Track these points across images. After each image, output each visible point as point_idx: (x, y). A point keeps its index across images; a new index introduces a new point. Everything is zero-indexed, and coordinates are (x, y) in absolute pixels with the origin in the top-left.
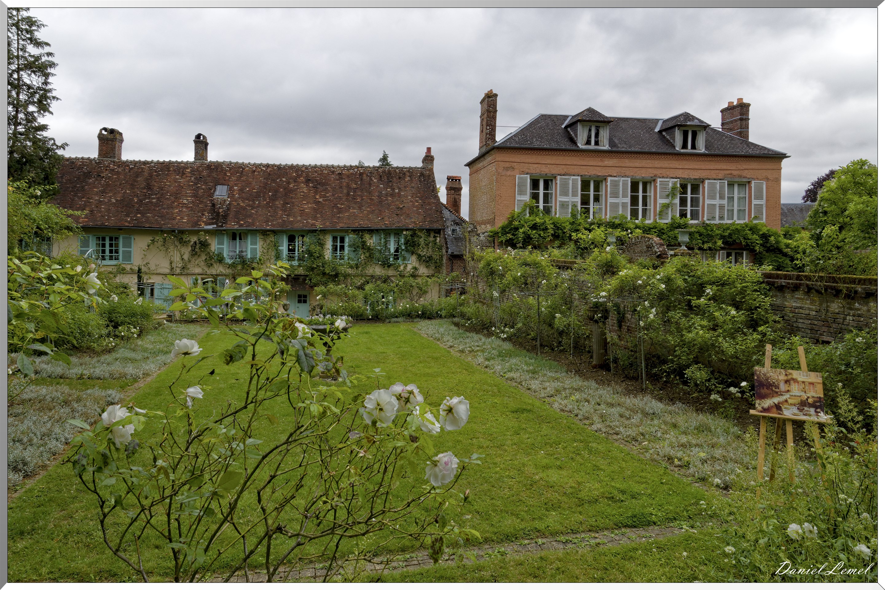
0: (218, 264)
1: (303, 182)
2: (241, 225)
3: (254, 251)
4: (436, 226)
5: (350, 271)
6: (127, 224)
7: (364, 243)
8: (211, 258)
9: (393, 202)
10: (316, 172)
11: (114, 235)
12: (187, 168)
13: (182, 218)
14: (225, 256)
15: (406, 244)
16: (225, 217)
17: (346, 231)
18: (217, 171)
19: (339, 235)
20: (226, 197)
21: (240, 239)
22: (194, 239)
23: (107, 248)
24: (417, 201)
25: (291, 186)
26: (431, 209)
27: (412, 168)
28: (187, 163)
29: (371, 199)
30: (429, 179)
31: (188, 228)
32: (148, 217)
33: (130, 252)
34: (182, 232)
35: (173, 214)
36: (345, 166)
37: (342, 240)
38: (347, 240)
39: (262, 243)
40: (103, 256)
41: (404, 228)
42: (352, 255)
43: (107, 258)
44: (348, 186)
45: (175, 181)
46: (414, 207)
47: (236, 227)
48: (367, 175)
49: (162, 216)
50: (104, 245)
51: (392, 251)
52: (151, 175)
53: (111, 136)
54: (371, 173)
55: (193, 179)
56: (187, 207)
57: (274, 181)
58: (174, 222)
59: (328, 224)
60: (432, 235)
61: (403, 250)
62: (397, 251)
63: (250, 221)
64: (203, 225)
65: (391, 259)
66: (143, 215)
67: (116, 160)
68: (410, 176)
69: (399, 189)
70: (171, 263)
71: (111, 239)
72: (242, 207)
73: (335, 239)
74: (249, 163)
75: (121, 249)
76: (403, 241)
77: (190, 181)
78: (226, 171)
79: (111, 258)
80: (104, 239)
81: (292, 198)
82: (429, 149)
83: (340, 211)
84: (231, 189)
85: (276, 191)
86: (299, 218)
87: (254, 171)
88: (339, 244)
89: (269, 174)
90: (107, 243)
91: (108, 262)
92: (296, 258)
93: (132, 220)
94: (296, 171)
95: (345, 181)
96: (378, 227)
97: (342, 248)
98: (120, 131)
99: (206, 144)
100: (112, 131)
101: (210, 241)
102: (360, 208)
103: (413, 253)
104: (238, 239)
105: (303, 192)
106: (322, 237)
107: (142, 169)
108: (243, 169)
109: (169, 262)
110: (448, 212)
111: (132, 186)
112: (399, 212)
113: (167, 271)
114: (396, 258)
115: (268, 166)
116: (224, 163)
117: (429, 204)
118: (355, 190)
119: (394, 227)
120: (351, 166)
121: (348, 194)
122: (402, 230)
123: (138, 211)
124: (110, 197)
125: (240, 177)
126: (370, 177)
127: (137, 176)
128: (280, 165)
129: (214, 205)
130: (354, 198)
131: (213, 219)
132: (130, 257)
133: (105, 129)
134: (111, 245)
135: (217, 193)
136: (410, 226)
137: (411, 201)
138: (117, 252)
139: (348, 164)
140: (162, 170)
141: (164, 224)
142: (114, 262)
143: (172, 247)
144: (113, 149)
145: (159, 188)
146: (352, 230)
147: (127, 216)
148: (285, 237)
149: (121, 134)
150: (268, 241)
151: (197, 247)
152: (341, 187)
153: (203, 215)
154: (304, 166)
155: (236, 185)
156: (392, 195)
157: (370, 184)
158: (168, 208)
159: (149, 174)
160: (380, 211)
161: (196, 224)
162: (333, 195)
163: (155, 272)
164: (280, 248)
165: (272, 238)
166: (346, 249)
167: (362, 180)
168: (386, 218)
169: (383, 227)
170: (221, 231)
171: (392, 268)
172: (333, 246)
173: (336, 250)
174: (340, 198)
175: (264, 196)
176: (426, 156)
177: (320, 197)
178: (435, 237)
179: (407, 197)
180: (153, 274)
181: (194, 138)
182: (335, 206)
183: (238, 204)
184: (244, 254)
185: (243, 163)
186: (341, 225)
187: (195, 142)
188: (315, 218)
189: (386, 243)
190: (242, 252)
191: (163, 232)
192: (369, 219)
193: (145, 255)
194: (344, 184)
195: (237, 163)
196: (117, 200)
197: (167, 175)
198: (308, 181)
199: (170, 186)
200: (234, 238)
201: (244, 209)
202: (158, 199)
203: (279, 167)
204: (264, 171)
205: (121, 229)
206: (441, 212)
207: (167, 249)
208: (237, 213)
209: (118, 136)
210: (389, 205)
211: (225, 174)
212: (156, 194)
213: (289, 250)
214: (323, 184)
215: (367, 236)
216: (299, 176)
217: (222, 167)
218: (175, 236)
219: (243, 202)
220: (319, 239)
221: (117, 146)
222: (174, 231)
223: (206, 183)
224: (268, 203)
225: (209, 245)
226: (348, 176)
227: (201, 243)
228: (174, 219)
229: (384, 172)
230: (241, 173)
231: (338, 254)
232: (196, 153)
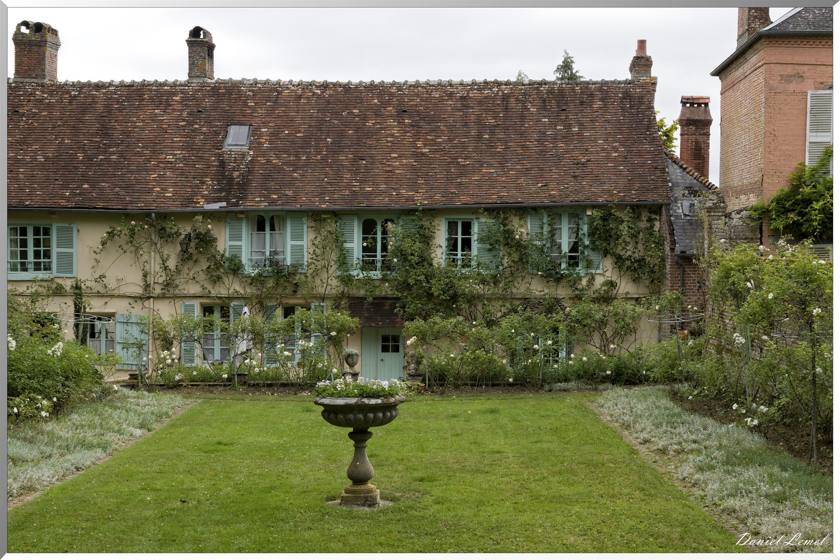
0: (231, 277)
1: (391, 116)
2: (273, 202)
3: (297, 250)
4: (651, 198)
5: (479, 289)
6: (63, 203)
7: (509, 234)
8: (218, 265)
9: (567, 152)
10: (417, 95)
11: (42, 223)
12: (175, 94)
13: (164, 190)
14: (244, 260)
15: (591, 234)
16: (244, 186)
17: (474, 210)
18: (230, 99)
19: (460, 218)
20: (245, 149)
21: (272, 229)
22: (186, 229)
23: (31, 249)
24: (615, 149)
25: (370, 124)
26: (643, 165)
27: (607, 83)
28: (175, 84)
29: (523, 147)
30: (641, 103)
31: (174, 209)
32: (102, 189)
33: (70, 256)
34: (164, 216)
35: (147, 182)
36: (474, 83)
37: (467, 228)
38: (475, 229)
39: (312, 236)
40: (23, 264)
41: (588, 202)
42: (486, 258)
43: (31, 266)
44: (479, 121)
45: (154, 118)
46: (608, 159)
47: (263, 205)
48: (517, 100)
49: (128, 187)
50: (24, 243)
51: (565, 248)
52: (108, 109)
53: (36, 37)
54: (525, 94)
55: (185, 114)
56: (173, 169)
57: (336, 114)
58: (149, 198)
59: (438, 197)
60: (645, 216)
61: (586, 247)
62: (574, 248)
63: (290, 193)
64: (202, 201)
65: (563, 266)
66: (93, 185)
67: (47, 81)
68: (602, 100)
69: (581, 124)
70: (145, 276)
71: (37, 231)
72: (275, 166)
73: (452, 227)
74: (291, 82)
75: (55, 250)
76: (585, 229)
77: (180, 118)
78: (248, 97)
79: (37, 267)
80: (24, 232)
81: (370, 147)
82: (642, 44)
83: (463, 171)
84: (255, 133)
85: (341, 134)
86: (383, 187)
87: (300, 97)
88: (460, 237)
89: (328, 102)
90: (30, 238)
91: (30, 275)
92: (379, 265)
93: (73, 195)
94: (380, 95)
95: (474, 111)
96: (536, 201)
97: (467, 244)
98: (54, 27)
99: (210, 48)
100: (39, 28)
101: (215, 233)
102: (502, 165)
103: (606, 253)
104: (268, 228)
105: (392, 135)
106: (426, 223)
107: (93, 97)
108: (279, 93)
109: (141, 274)
110: (679, 171)
111: (75, 131)
112: (578, 172)
113: (139, 291)
114: (573, 262)
115: (325, 86)
116: (241, 82)
117: (640, 154)
118: (492, 129)
119: (567, 201)
120: (486, 82)
121: (479, 137)
122: (585, 207)
123: (85, 179)
124: (35, 152)
125: (274, 108)
126: (524, 102)
127: (84, 112)
128: (349, 83)
129: (222, 164)
130: (490, 144)
131: (220, 191)
132: (71, 264)
133: (25, 24)
134: (37, 243)
135: (230, 140)
136: (600, 200)
137: (603, 149)
138: (47, 255)
139: (480, 79)
140: (129, 98)
141: (131, 202)
142: (41, 275)
143: (145, 247)
144: (41, 61)
145: (123, 133)
146: (486, 209)
147: (65, 187)
148: (356, 223)
149: (55, 32)
150: (324, 233)
151: (192, 245)
152: (466, 125)
153: (203, 183)
154: (394, 84)
155: (265, 124)
156: (567, 137)
157: (523, 118)
158: (139, 171)
159: (105, 106)
160: (541, 169)
161: (190, 200)
162: (450, 140)
163: (116, 292)
164: (347, 245)
165: (331, 226)
166: (475, 246)
167: (506, 109)
168: (552, 185)
169: (546, 202)
170: (236, 213)
171: (564, 282)
172: (448, 240)
173: (455, 248)
174: (464, 146)
175: (317, 146)
176: (636, 58)
177: (425, 145)
178: (650, 220)
179: (596, 140)
180: (112, 296)
181: (187, 36)
182: (454, 161)
183: (268, 161)
184: (280, 257)
185: (278, 83)
186: (465, 199)
187: (189, 43)
188: (414, 187)
189: (553, 233)
190: (275, 253)
191: (128, 216)
192: (519, 187)
193: (97, 261)
194: (473, 117)
195: (267, 82)
196: (47, 158)
197: (138, 108)
198: (402, 112)
199: (143, 129)
200: (261, 228)
201: (279, 170)
202: (121, 154)
203: (347, 88)
204: (319, 97)
205: (54, 213)
206: (663, 170)
207: (137, 249)
208: (266, 178)
209: (49, 37)
210: (560, 159)
211: (245, 104)
212: (117, 145)
213: (365, 249)
214: (432, 120)
215: (515, 222)
216: (384, 104)
217: (240, 91)
218: (151, 225)
219: (278, 157)
220: (421, 227)
221: (47, 54)
222: (148, 215)
223: (209, 122)
224: (324, 159)
225: (215, 240)
226: (480, 102)
227: (198, 236)
228: (150, 191)
229: (551, 91)
230: (276, 102)
231: (459, 256)
232: (192, 65)
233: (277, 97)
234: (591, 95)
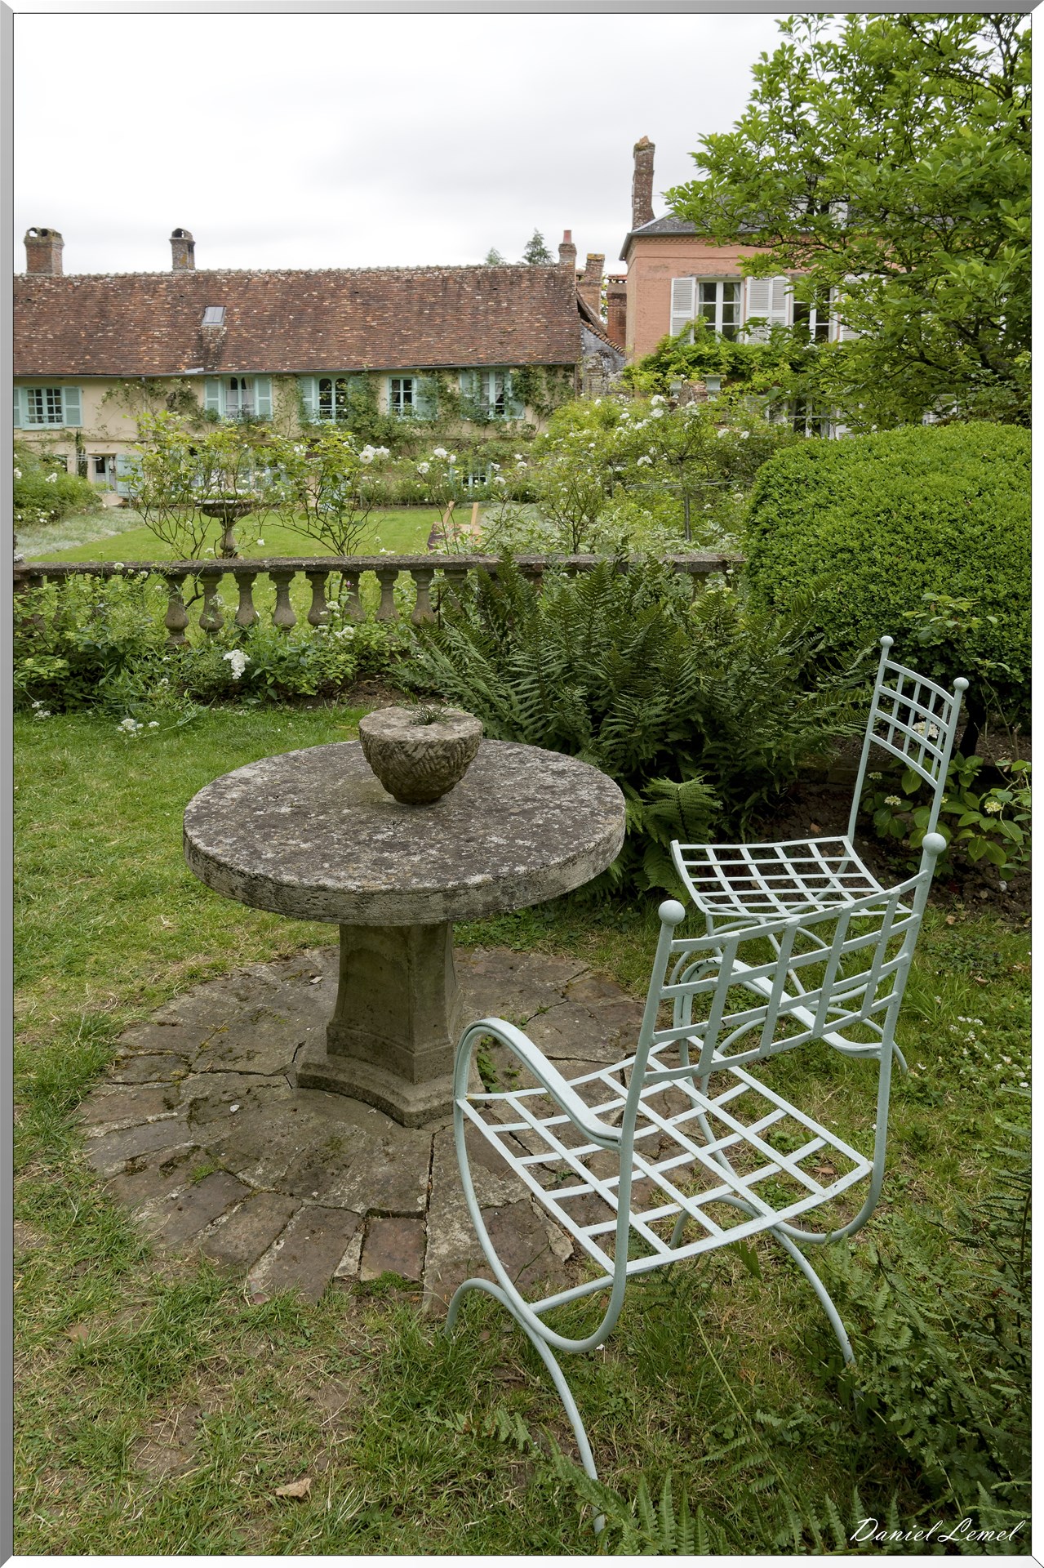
0: (210, 425)
1: (345, 297)
2: (243, 367)
3: (264, 404)
4: (565, 359)
5: (417, 432)
6: (69, 371)
7: (443, 389)
8: (200, 417)
9: (496, 323)
10: (368, 279)
11: (53, 387)
12: (161, 283)
13: (152, 359)
14: (220, 412)
15: (514, 389)
16: (218, 355)
17: (414, 371)
18: (207, 285)
19: (402, 378)
20: (220, 325)
21: (244, 387)
22: (171, 389)
23: (45, 406)
24: (538, 321)
25: (326, 303)
26: (562, 333)
28: (161, 275)
29: (458, 320)
31: (161, 374)
32: (101, 360)
33: (77, 411)
34: (153, 380)
35: (138, 353)
36: (418, 268)
37: (408, 385)
38: (415, 386)
39: (277, 392)
40: (40, 418)
41: (510, 364)
42: (425, 408)
43: (46, 419)
44: (421, 299)
45: (143, 302)
46: (531, 328)
47: (234, 370)
48: (455, 281)
49: (123, 358)
50: (39, 402)
51: (493, 400)
52: (106, 296)
53: (43, 240)
54: (462, 277)
55: (169, 299)
56: (160, 343)
57: (298, 296)
58: (140, 366)
59: (382, 361)
60: (560, 374)
61: (510, 399)
62: (500, 400)
63: (257, 360)
64: (183, 367)
65: (491, 413)
66: (94, 355)
67: (54, 275)
68: (530, 280)
69: (509, 301)
70: (139, 425)
71: (49, 392)
72: (245, 338)
73: (395, 384)
74: (260, 271)
75: (64, 406)
76: (509, 384)
77: (165, 302)
78: (223, 284)
79: (51, 420)
80: (39, 393)
81: (326, 322)
82: (568, 234)
83: (405, 340)
84: (229, 313)
85: (301, 313)
86: (336, 353)
87: (267, 283)
88: (402, 392)
89: (291, 287)
90: (44, 398)
91: (47, 425)
92: (334, 414)
93: (77, 364)
94: (336, 280)
95: (417, 291)
96: (466, 364)
97: (408, 397)
98: (58, 231)
99: (190, 246)
100: (44, 233)
101: (195, 392)
102: (439, 334)
103: (527, 403)
104: (239, 386)
105: (345, 312)
106: (372, 382)
107: (92, 286)
108: (250, 280)
109: (136, 425)
110: (593, 337)
111: (78, 314)
112: (504, 339)
113: (134, 437)
114: (500, 410)
115: (289, 273)
116: (218, 272)
117: (560, 324)
118: (432, 306)
119: (492, 363)
120: (428, 268)
121: (421, 312)
122: (509, 367)
123: (87, 351)
124: (46, 332)
125: (245, 292)
126: (460, 284)
127: (85, 299)
128: (310, 270)
129: (201, 338)
130: (430, 318)
131: (199, 359)
132: (78, 418)
133: (34, 229)
134: (50, 401)
135: (207, 319)
136: (521, 361)
137: (528, 321)
138: (59, 410)
139: (423, 265)
140: (122, 287)
141: (125, 369)
142: (56, 426)
143: (138, 403)
144: (48, 258)
145: (118, 315)
146: (423, 370)
147: (71, 358)
148: (313, 382)
149: (58, 235)
150: (287, 390)
151: (177, 401)
152: (409, 302)
153: (184, 353)
154: (349, 270)
155: (237, 306)
156: (496, 312)
157: (459, 296)
158: (131, 345)
159: (103, 294)
160: (472, 337)
161: (174, 367)
162: (395, 315)
163: (116, 438)
164: (305, 400)
165: (292, 385)
166: (415, 398)
167: (445, 289)
168: (482, 350)
169: (475, 364)
170: (213, 376)
171: (490, 426)
172: (393, 394)
173: (398, 400)
174: (407, 320)
175: (281, 321)
176: (563, 245)
177: (374, 320)
179: (522, 313)
180: (112, 441)
181: (170, 236)
182: (397, 332)
183: (240, 335)
184: (250, 409)
185: (249, 272)
186: (405, 362)
187: (172, 241)
188: (363, 353)
189: (481, 388)
190: (247, 406)
191: (123, 380)
192: (451, 352)
193: (100, 415)
194: (415, 296)
195: (240, 271)
196: (55, 336)
197: (130, 295)
198: (355, 293)
199: (134, 311)
200: (234, 386)
201: (249, 342)
202: (116, 332)
203: (307, 274)
204: (283, 282)
205: (62, 378)
206: (578, 337)
207: (131, 407)
208: (237, 348)
209: (54, 240)
210: (489, 328)
211: (221, 290)
212: (113, 325)
213: (322, 402)
214: (379, 299)
215: (448, 379)
216: (339, 287)
217: (215, 279)
218: (142, 386)
219: (247, 331)
220: (368, 384)
221: (53, 253)
222: (140, 379)
223: (189, 305)
224: (287, 332)
225: (195, 397)
226: (423, 284)
227: (181, 394)
228: (140, 360)
229: (485, 274)
230: (246, 287)
231: (402, 407)
232: (175, 259)
233: (248, 284)
234: (520, 276)
